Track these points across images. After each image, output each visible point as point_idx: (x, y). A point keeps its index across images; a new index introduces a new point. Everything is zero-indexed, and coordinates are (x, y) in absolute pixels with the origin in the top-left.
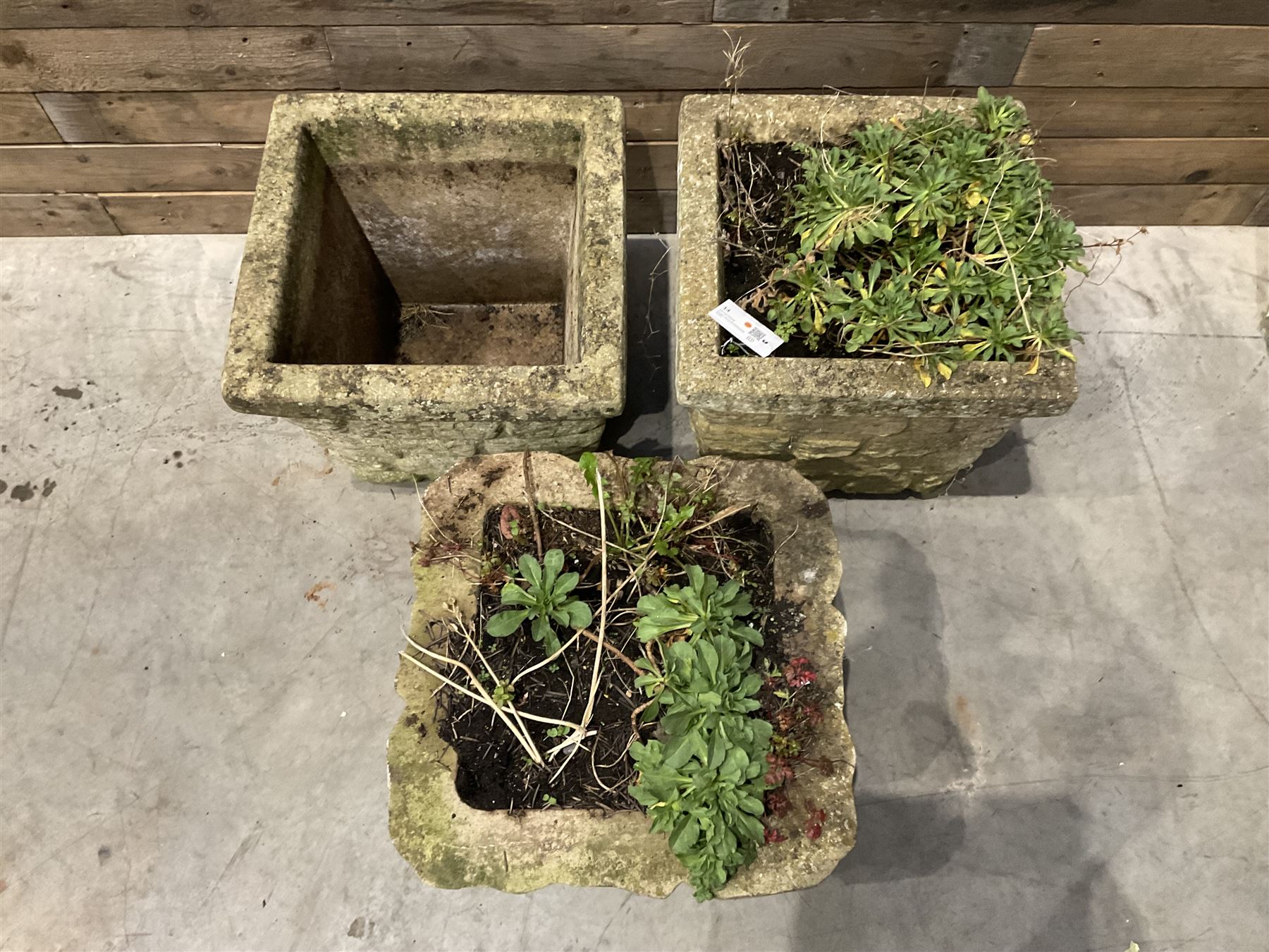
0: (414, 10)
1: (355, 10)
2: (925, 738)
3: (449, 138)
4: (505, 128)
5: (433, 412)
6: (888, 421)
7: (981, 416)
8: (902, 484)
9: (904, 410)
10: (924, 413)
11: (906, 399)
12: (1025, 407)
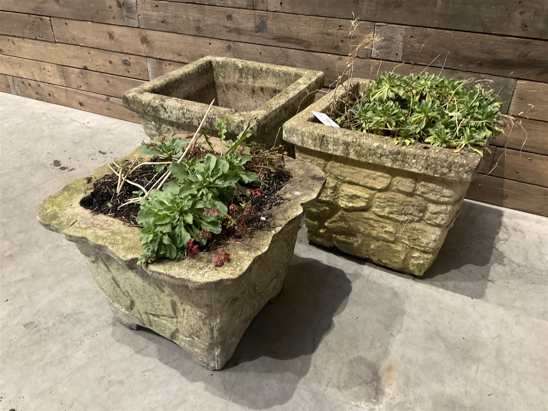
0: (265, 38)
1: (245, 35)
2: (358, 375)
3: (257, 74)
4: (277, 73)
5: (186, 117)
6: (380, 176)
7: (422, 172)
8: (400, 256)
9: (383, 158)
10: (393, 163)
11: (384, 149)
12: (447, 168)
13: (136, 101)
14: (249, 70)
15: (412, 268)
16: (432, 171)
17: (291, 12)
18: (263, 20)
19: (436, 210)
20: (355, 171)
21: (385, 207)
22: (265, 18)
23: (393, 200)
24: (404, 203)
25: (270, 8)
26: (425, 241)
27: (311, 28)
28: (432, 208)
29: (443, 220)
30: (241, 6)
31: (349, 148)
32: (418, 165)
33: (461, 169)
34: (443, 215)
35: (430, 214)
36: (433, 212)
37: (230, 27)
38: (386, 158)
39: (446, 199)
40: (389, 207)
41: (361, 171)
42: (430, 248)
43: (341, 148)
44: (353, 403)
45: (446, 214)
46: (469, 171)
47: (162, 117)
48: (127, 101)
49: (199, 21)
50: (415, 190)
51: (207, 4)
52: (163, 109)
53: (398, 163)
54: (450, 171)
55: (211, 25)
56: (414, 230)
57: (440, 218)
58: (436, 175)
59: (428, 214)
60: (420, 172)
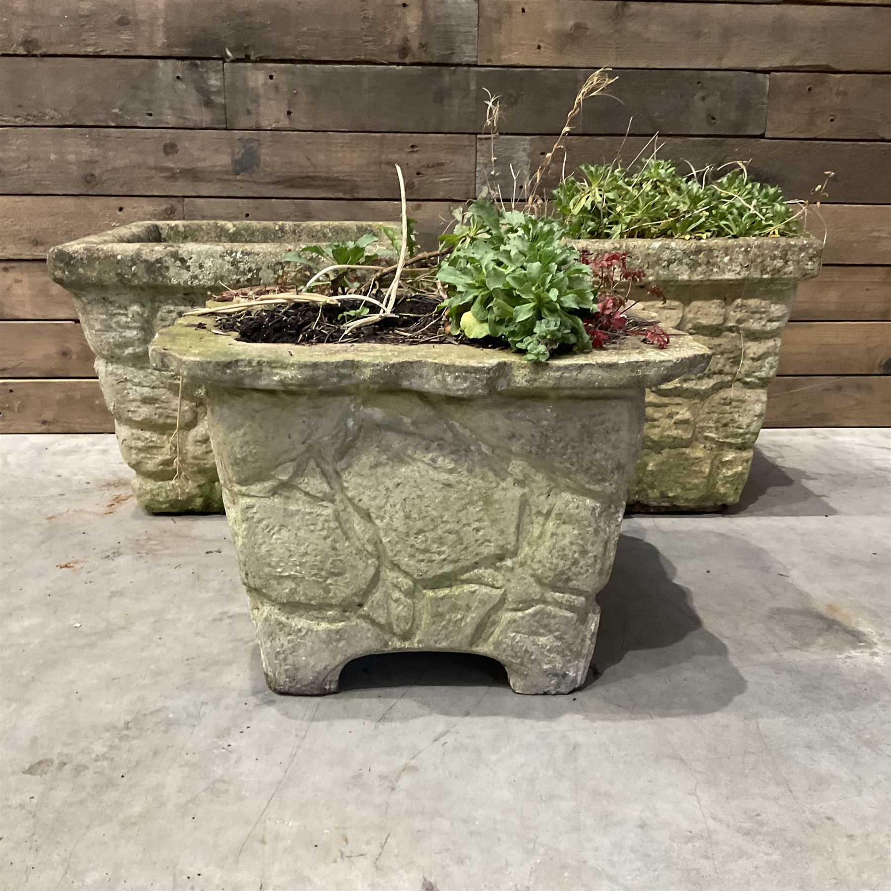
0: (255, 182)
1: (210, 182)
2: (801, 626)
4: (317, 231)
5: (241, 269)
6: (664, 308)
7: (744, 274)
8: (703, 469)
9: (674, 267)
10: (692, 272)
11: (672, 250)
12: (781, 258)
13: (99, 258)
14: (253, 234)
15: (722, 490)
16: (759, 271)
17: (310, 128)
18: (252, 148)
19: (761, 352)
22: (254, 144)
25: (265, 124)
26: (744, 421)
27: (355, 155)
28: (754, 348)
29: (771, 368)
30: (200, 125)
32: (734, 264)
33: (803, 255)
34: (770, 359)
35: (750, 363)
36: (756, 356)
37: (173, 169)
38: (678, 265)
39: (775, 325)
45: (776, 354)
46: (814, 256)
47: (174, 281)
48: (68, 264)
49: (92, 162)
50: (726, 320)
51: (113, 124)
52: (178, 263)
53: (699, 269)
54: (786, 262)
55: (125, 167)
56: (725, 404)
57: (767, 365)
58: (765, 276)
59: (746, 365)
60: (739, 277)
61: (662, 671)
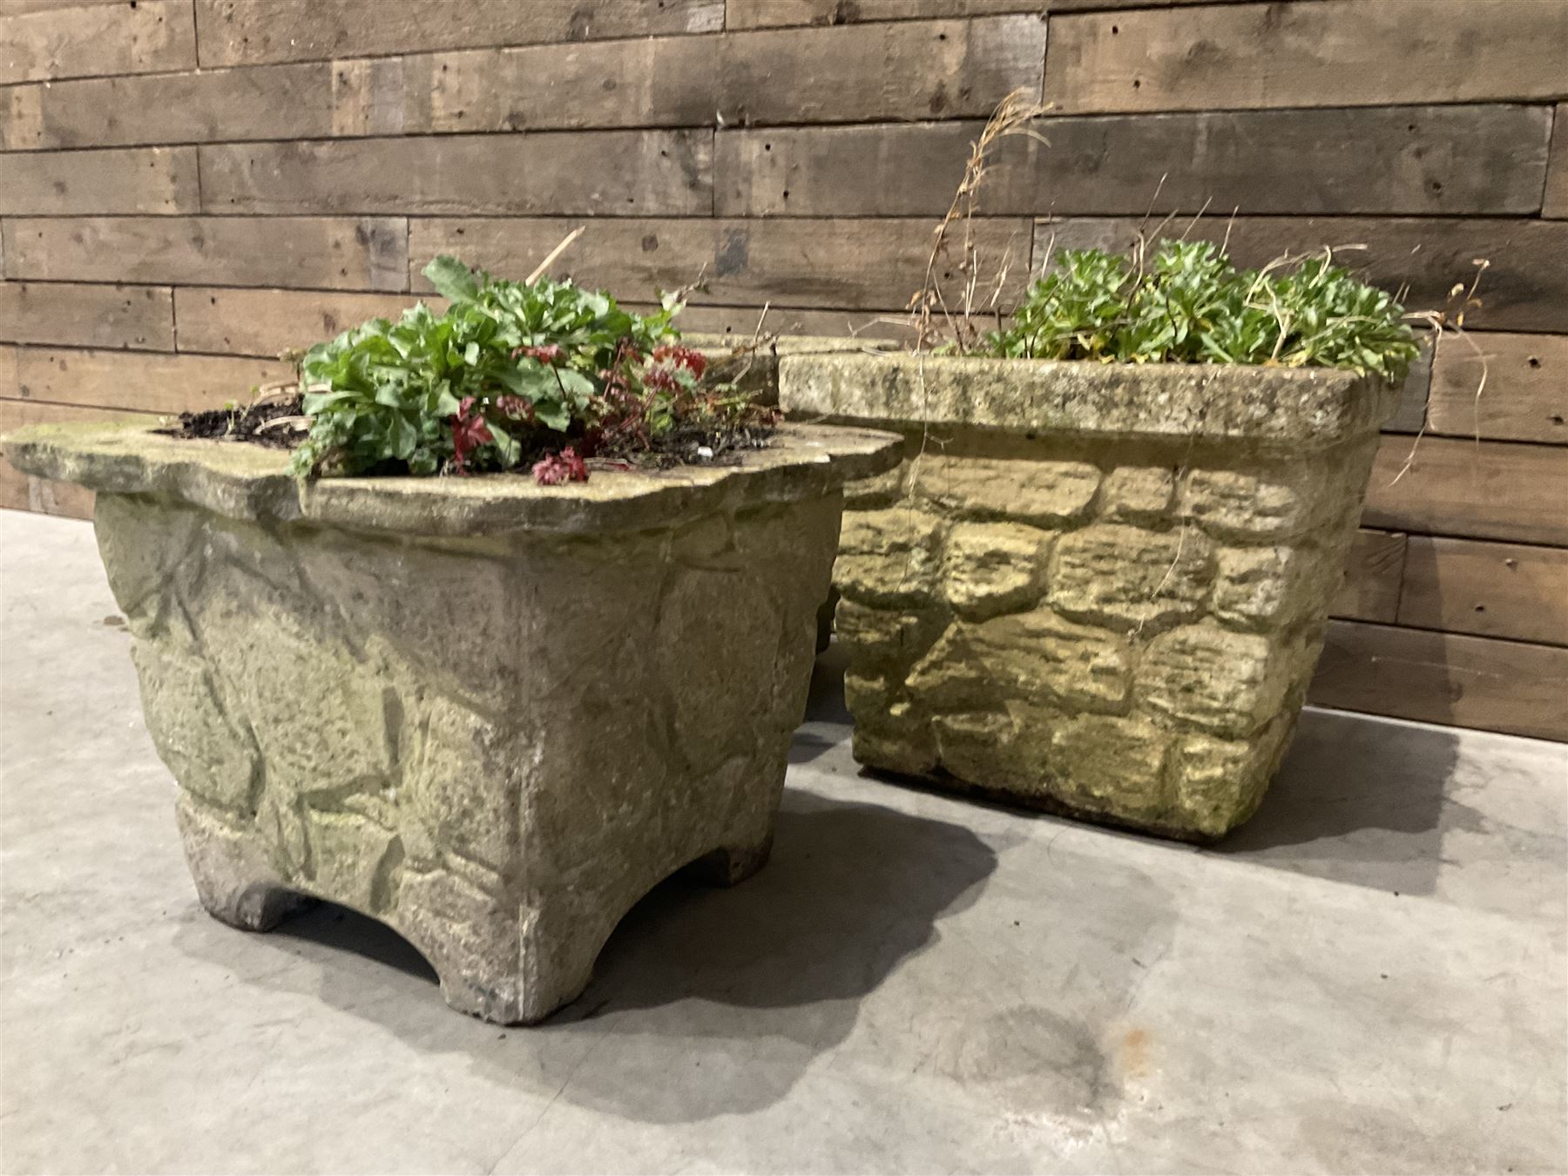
0: (740, 287)
2: (1024, 1049)
6: (1066, 474)
7: (1194, 425)
8: (1148, 760)
9: (1073, 406)
10: (1103, 417)
11: (1071, 378)
12: (1262, 402)
15: (1188, 804)
16: (1220, 421)
17: (810, 212)
18: (739, 241)
19: (1244, 568)
20: (991, 473)
21: (1087, 582)
22: (743, 236)
23: (1109, 551)
24: (1146, 557)
25: (757, 209)
26: (1221, 687)
28: (1233, 560)
29: (1268, 599)
30: (682, 212)
31: (969, 394)
32: (1176, 408)
33: (1305, 398)
34: (1267, 583)
35: (1227, 584)
36: (1234, 575)
37: (650, 268)
38: (1079, 403)
39: (1272, 522)
40: (1100, 578)
41: (1009, 470)
42: (1241, 714)
43: (948, 396)
44: (1010, 1116)
45: (1277, 576)
46: (1328, 401)
50: (1173, 502)
51: (593, 214)
53: (1115, 413)
54: (1273, 409)
56: (1183, 652)
57: (1261, 594)
58: (1234, 432)
59: (1221, 587)
60: (1185, 431)
61: (689, 1040)
